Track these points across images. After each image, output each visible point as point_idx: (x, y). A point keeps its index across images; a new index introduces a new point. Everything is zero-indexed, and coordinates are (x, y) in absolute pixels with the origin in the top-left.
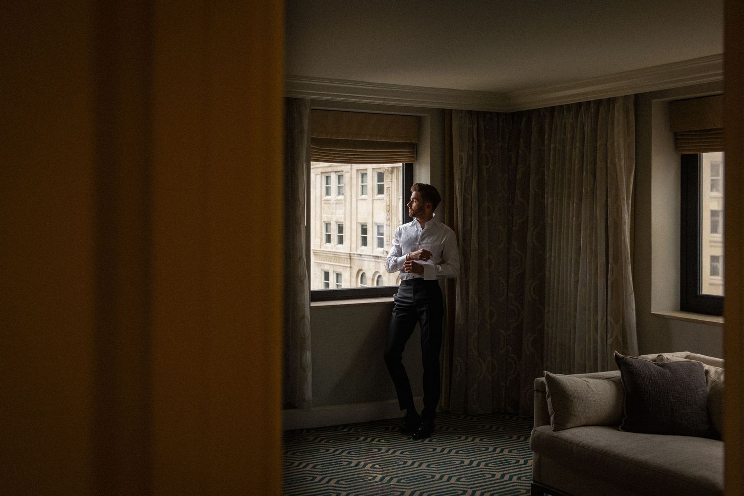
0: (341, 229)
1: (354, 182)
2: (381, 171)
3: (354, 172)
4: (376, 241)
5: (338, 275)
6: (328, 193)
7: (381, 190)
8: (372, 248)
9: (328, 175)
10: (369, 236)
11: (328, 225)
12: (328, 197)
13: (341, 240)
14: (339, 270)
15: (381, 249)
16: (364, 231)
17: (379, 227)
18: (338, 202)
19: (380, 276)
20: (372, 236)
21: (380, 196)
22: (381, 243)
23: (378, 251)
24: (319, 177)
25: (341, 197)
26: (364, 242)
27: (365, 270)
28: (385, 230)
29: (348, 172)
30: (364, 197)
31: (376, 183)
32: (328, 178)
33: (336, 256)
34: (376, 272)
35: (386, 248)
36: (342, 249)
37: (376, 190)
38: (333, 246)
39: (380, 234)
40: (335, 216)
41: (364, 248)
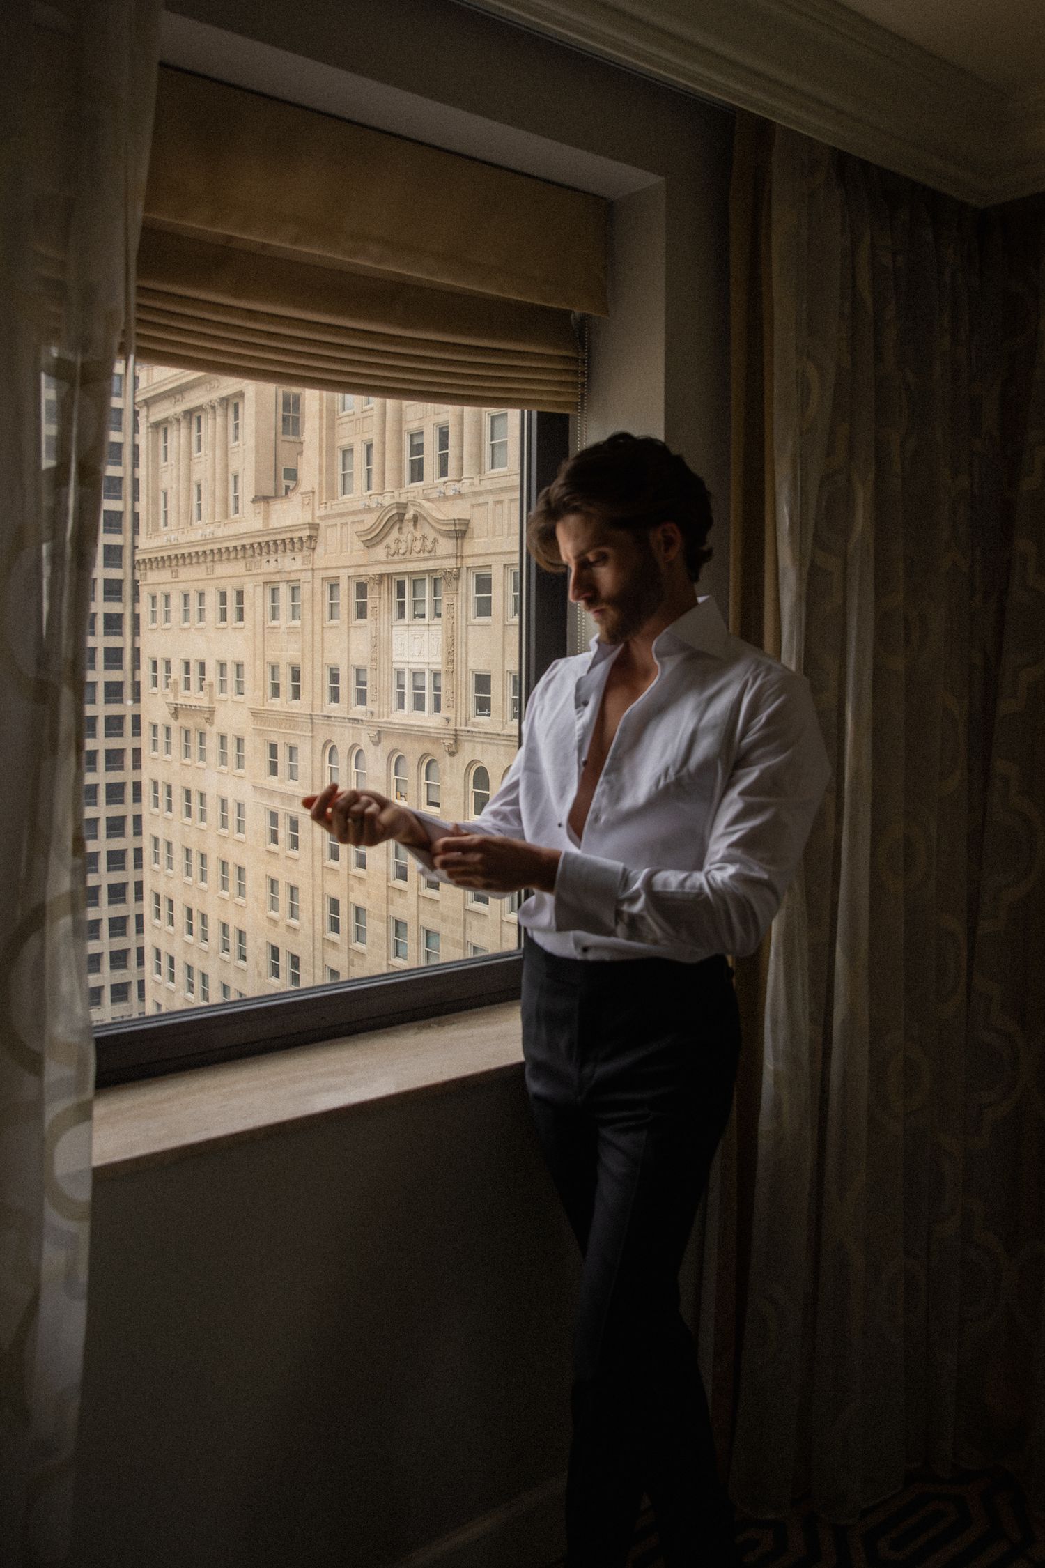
0: (296, 675)
1: (318, 597)
2: (362, 580)
3: (318, 583)
4: (354, 695)
5: (292, 750)
6: (275, 617)
7: (362, 612)
8: (348, 706)
9: (275, 586)
10: (342, 686)
11: (274, 668)
12: (275, 623)
13: (296, 694)
14: (293, 742)
15: (362, 708)
16: (335, 678)
17: (360, 671)
18: (291, 631)
19: (360, 751)
20: (347, 687)
21: (361, 621)
22: (362, 698)
23: (358, 711)
24: (259, 589)
25: (297, 623)
26: (335, 697)
27: (336, 742)
28: (369, 677)
29: (309, 582)
30: (333, 622)
31: (355, 600)
32: (275, 591)
33: (289, 719)
34: (354, 745)
35: (370, 706)
36: (298, 707)
37: (354, 612)
38: (284, 703)
39: (361, 683)
40: (287, 652)
41: (334, 705)
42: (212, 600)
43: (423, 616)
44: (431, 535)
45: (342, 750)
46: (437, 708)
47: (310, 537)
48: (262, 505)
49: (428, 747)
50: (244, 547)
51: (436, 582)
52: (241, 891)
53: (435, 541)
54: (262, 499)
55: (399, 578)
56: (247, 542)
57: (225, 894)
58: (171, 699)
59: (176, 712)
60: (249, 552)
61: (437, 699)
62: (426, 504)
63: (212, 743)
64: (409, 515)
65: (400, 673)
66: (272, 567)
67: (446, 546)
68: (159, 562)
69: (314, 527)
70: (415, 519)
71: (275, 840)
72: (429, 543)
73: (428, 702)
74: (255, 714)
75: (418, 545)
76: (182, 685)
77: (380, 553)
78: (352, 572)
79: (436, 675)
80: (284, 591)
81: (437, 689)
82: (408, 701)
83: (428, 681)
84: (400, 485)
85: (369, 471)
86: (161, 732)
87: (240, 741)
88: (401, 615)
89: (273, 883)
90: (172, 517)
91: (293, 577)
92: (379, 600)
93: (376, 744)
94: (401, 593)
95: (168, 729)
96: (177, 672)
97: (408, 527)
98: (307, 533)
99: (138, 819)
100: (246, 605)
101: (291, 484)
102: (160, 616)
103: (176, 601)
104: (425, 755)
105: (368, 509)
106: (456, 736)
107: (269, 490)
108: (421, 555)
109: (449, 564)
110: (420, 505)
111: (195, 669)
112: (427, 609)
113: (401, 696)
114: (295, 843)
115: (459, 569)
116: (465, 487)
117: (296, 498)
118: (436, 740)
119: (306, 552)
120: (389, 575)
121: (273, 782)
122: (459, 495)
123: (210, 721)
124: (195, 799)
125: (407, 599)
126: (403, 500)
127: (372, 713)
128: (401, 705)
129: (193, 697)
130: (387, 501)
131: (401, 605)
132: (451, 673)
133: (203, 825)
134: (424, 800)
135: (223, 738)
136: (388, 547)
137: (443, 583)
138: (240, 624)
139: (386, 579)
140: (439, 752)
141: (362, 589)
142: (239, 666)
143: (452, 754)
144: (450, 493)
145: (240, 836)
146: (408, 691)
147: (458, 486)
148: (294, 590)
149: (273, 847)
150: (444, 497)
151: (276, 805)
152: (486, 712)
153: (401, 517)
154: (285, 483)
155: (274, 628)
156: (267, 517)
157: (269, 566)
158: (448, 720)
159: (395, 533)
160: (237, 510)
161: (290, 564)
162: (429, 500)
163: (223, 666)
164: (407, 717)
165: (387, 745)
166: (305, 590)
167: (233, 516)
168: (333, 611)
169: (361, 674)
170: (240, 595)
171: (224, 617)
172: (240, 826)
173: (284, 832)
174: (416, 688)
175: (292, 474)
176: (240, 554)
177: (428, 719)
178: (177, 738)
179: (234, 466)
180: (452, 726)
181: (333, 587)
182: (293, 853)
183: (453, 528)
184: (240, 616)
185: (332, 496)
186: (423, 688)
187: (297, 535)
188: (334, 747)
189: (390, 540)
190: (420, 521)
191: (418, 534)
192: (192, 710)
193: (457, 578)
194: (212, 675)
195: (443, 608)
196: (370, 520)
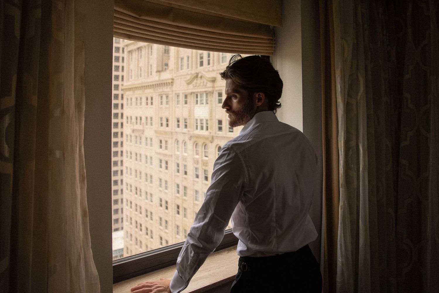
0: (167, 120)
1: (174, 98)
2: (186, 94)
3: (174, 94)
4: (184, 126)
5: (166, 142)
6: (162, 103)
7: (186, 103)
8: (182, 129)
10: (180, 123)
11: (161, 118)
12: (162, 106)
13: (167, 125)
14: (166, 139)
15: (186, 130)
16: (178, 121)
17: (185, 119)
18: (166, 108)
19: (185, 142)
20: (182, 124)
21: (186, 105)
22: (186, 126)
23: (185, 130)
24: (157, 97)
25: (168, 106)
26: (178, 126)
27: (179, 139)
28: (188, 121)
30: (178, 105)
31: (184, 99)
32: (162, 97)
33: (166, 133)
34: (184, 140)
35: (188, 129)
36: (167, 129)
37: (184, 102)
38: (164, 128)
39: (186, 122)
40: (165, 114)
41: (178, 129)
42: (144, 100)
43: (203, 104)
44: (205, 81)
45: (180, 142)
46: (207, 129)
47: (172, 82)
48: (158, 73)
49: (204, 140)
50: (153, 85)
51: (207, 94)
52: (151, 182)
53: (207, 83)
54: (158, 71)
55: (196, 93)
56: (154, 83)
57: (146, 183)
58: (132, 127)
59: (133, 131)
60: (154, 86)
61: (207, 127)
62: (204, 73)
63: (143, 140)
64: (200, 76)
65: (197, 120)
66: (161, 90)
67: (210, 84)
68: (129, 89)
69: (173, 79)
70: (201, 77)
71: (161, 167)
72: (205, 84)
73: (205, 128)
74: (156, 132)
75: (202, 84)
76: (135, 123)
77: (191, 86)
78: (183, 92)
79: (207, 120)
80: (164, 97)
81: (207, 124)
82: (199, 127)
83: (204, 122)
84: (197, 67)
85: (188, 64)
86: (129, 137)
87: (151, 139)
88: (197, 103)
89: (161, 180)
90: (133, 77)
91: (167, 93)
92: (191, 100)
93: (190, 140)
94: (197, 97)
95: (131, 136)
96: (134, 119)
97: (199, 79)
98: (170, 81)
99: (122, 161)
100: (154, 101)
101: (166, 67)
102: (129, 104)
103: (134, 100)
104: (204, 143)
105: (188, 74)
106: (213, 138)
107: (160, 69)
108: (203, 87)
109: (210, 89)
110: (202, 73)
111: (139, 119)
112: (204, 102)
113: (197, 126)
114: (167, 168)
115: (213, 91)
116: (215, 68)
117: (168, 71)
118: (207, 138)
119: (170, 86)
120: (194, 93)
121: (161, 151)
122: (213, 70)
123: (143, 133)
124: (138, 155)
125: (199, 99)
126: (198, 72)
127: (189, 131)
128: (197, 129)
129: (138, 127)
130: (193, 72)
131: (197, 101)
132: (211, 120)
133: (141, 163)
134: (204, 155)
135: (146, 138)
136: (193, 85)
137: (209, 95)
138: (152, 106)
139: (193, 94)
140: (208, 142)
141: (186, 97)
142: (151, 118)
143: (211, 142)
144: (211, 69)
145: (151, 166)
146: (199, 124)
147: (213, 68)
148: (167, 97)
149: (161, 169)
150: (209, 71)
151: (162, 157)
152: (221, 130)
153: (197, 76)
154: (164, 67)
155: (161, 107)
156: (160, 77)
157: (160, 90)
158: (210, 133)
159: (195, 81)
160: (151, 75)
161: (166, 89)
162: (205, 72)
163: (147, 118)
164: (199, 132)
165: (193, 140)
166: (170, 96)
167: (150, 76)
168: (178, 102)
169: (186, 120)
170: (152, 99)
171: (147, 104)
172: (151, 163)
173: (164, 165)
174: (201, 124)
175: (167, 65)
176: (152, 87)
177: (204, 133)
178: (133, 139)
179: (151, 62)
180: (211, 134)
181: (178, 96)
182: (167, 171)
183: (211, 79)
184: (152, 104)
185: (178, 70)
186: (203, 124)
187: (168, 82)
188: (178, 141)
189: (194, 83)
190: (202, 77)
191: (202, 81)
192: (138, 131)
193: (213, 93)
194: (144, 120)
195: (209, 102)
196: (188, 77)
